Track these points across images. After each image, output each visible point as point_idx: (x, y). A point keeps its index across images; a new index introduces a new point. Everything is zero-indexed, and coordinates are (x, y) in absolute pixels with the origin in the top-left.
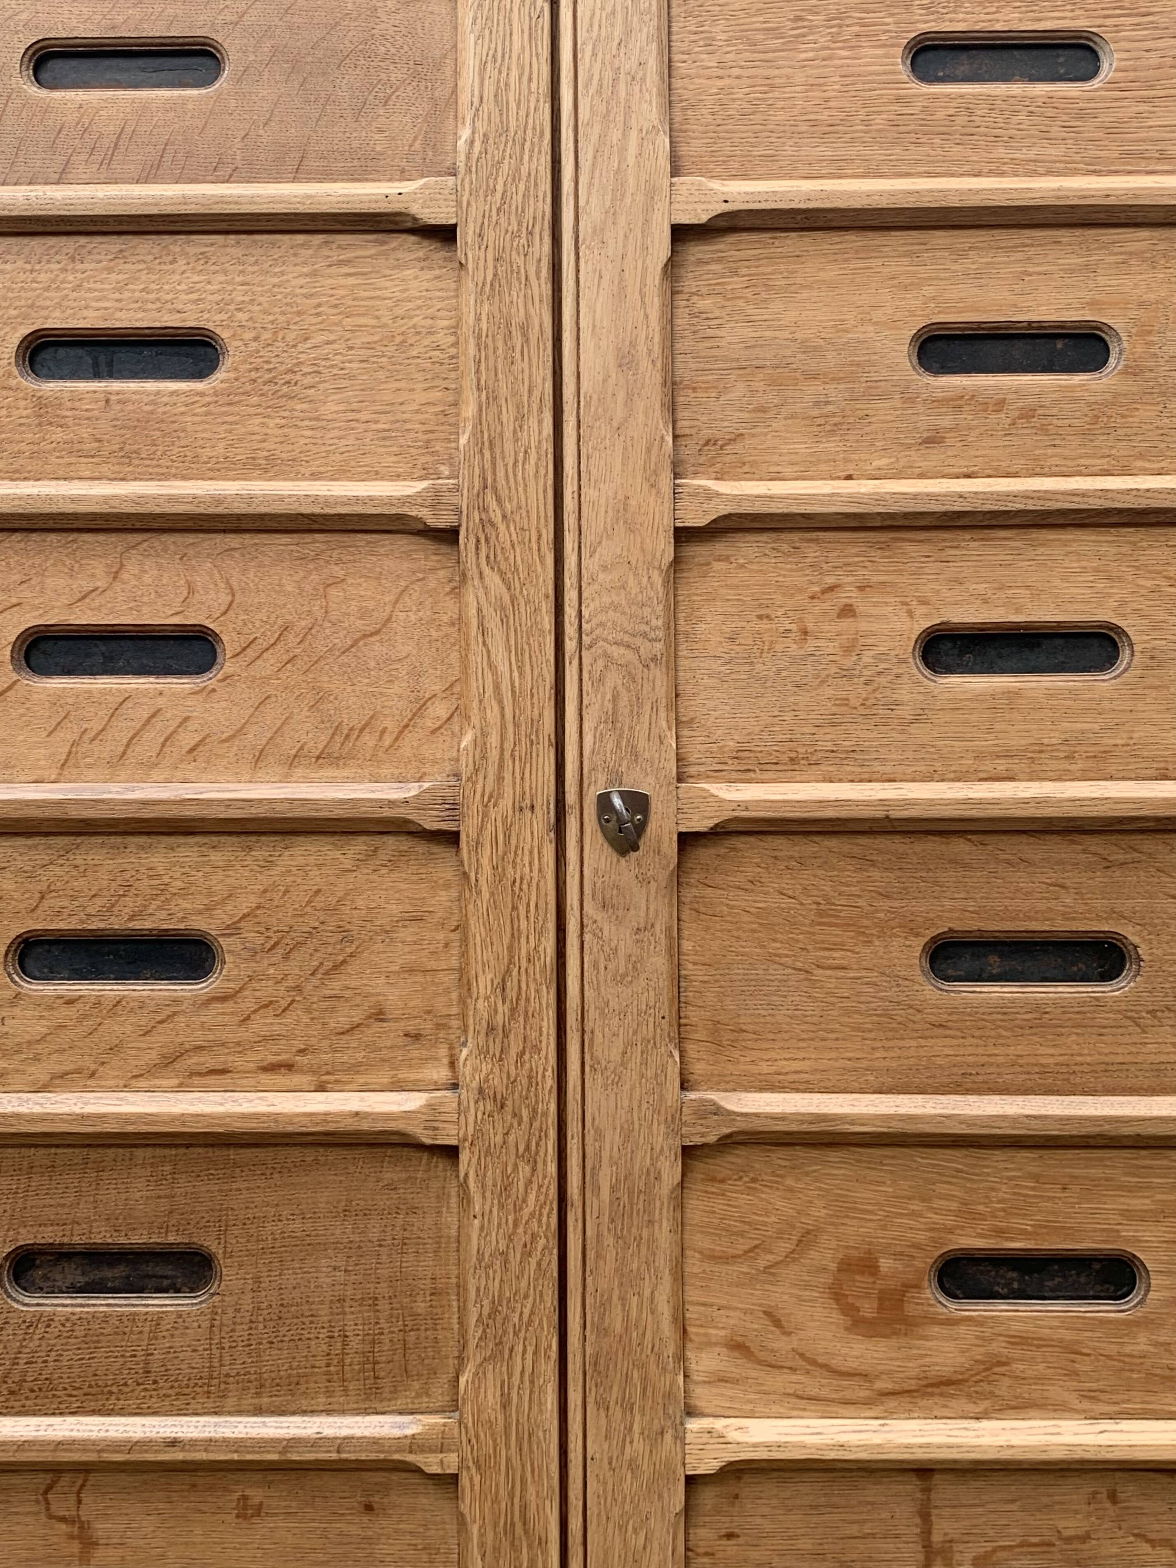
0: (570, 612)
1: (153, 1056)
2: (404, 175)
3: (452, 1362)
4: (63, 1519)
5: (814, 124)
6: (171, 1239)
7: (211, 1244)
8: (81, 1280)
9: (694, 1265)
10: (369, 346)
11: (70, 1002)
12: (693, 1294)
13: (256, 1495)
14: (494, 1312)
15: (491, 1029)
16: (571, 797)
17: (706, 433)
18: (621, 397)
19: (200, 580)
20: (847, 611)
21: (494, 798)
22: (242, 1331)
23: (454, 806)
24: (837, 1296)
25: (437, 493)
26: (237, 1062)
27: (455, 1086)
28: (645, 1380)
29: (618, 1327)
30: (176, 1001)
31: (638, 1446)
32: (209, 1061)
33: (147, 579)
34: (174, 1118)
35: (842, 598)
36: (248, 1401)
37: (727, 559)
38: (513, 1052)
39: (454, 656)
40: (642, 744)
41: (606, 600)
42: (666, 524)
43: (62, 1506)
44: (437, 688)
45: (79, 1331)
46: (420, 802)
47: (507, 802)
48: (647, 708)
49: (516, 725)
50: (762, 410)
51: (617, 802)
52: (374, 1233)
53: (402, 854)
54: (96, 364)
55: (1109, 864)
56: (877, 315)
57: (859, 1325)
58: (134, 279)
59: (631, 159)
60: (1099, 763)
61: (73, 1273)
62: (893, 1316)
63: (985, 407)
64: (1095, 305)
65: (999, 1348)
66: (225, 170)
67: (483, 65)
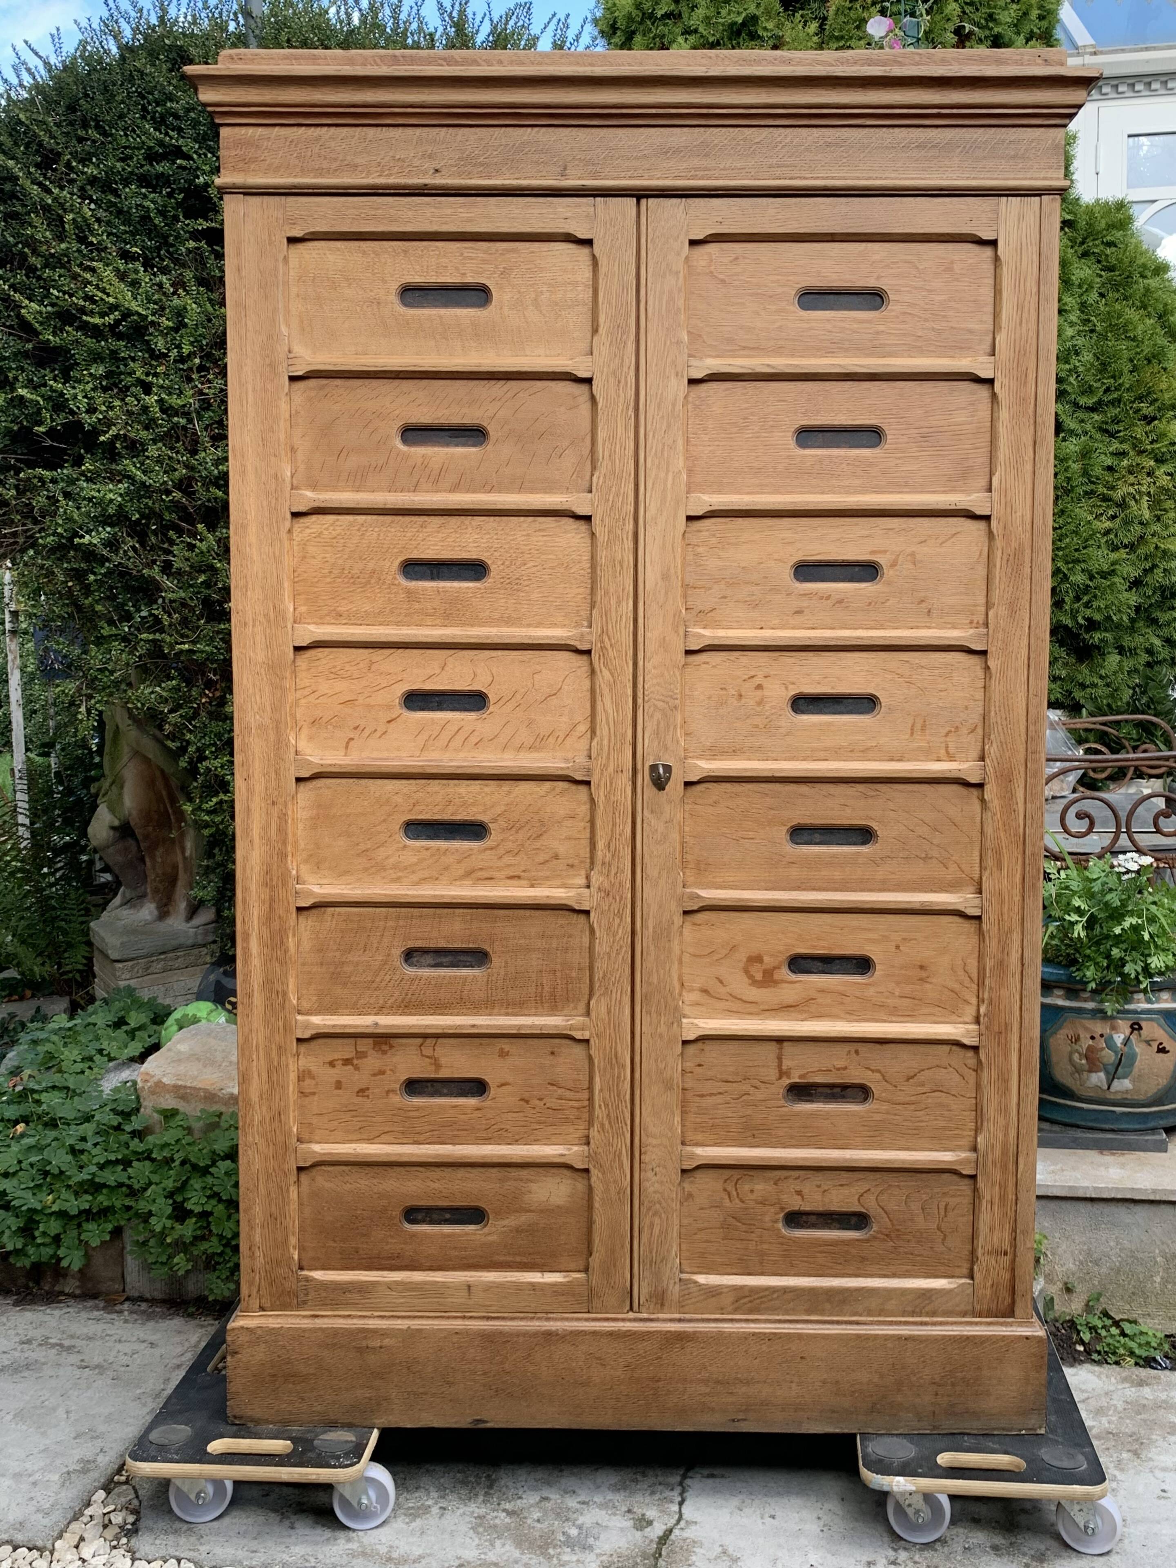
0: (640, 686)
1: (461, 872)
2: (568, 493)
3: (587, 997)
4: (428, 1057)
5: (751, 468)
6: (471, 946)
7: (487, 947)
8: (433, 962)
9: (687, 959)
10: (552, 568)
11: (427, 849)
13: (507, 1048)
14: (604, 975)
15: (603, 863)
16: (639, 766)
17: (701, 608)
18: (663, 591)
19: (479, 670)
20: (759, 687)
21: (605, 767)
22: (500, 983)
23: (589, 770)
24: (746, 971)
25: (582, 635)
26: (497, 875)
27: (588, 887)
28: (666, 1003)
29: (655, 981)
30: (471, 849)
31: (663, 1029)
32: (485, 874)
33: (456, 670)
34: (472, 897)
35: (757, 681)
36: (503, 1011)
37: (706, 662)
38: (613, 873)
40: (669, 744)
41: (655, 681)
42: (681, 650)
43: (428, 1051)
44: (581, 719)
45: (433, 982)
46: (574, 768)
47: (611, 769)
48: (671, 728)
49: (615, 736)
50: (725, 597)
51: (658, 768)
52: (554, 945)
53: (565, 789)
54: (432, 574)
55: (866, 797)
56: (776, 556)
57: (755, 983)
58: (448, 537)
59: (669, 486)
60: (865, 753)
61: (429, 959)
62: (768, 979)
63: (821, 598)
64: (873, 552)
65: (813, 994)
66: (488, 487)
67: (604, 442)
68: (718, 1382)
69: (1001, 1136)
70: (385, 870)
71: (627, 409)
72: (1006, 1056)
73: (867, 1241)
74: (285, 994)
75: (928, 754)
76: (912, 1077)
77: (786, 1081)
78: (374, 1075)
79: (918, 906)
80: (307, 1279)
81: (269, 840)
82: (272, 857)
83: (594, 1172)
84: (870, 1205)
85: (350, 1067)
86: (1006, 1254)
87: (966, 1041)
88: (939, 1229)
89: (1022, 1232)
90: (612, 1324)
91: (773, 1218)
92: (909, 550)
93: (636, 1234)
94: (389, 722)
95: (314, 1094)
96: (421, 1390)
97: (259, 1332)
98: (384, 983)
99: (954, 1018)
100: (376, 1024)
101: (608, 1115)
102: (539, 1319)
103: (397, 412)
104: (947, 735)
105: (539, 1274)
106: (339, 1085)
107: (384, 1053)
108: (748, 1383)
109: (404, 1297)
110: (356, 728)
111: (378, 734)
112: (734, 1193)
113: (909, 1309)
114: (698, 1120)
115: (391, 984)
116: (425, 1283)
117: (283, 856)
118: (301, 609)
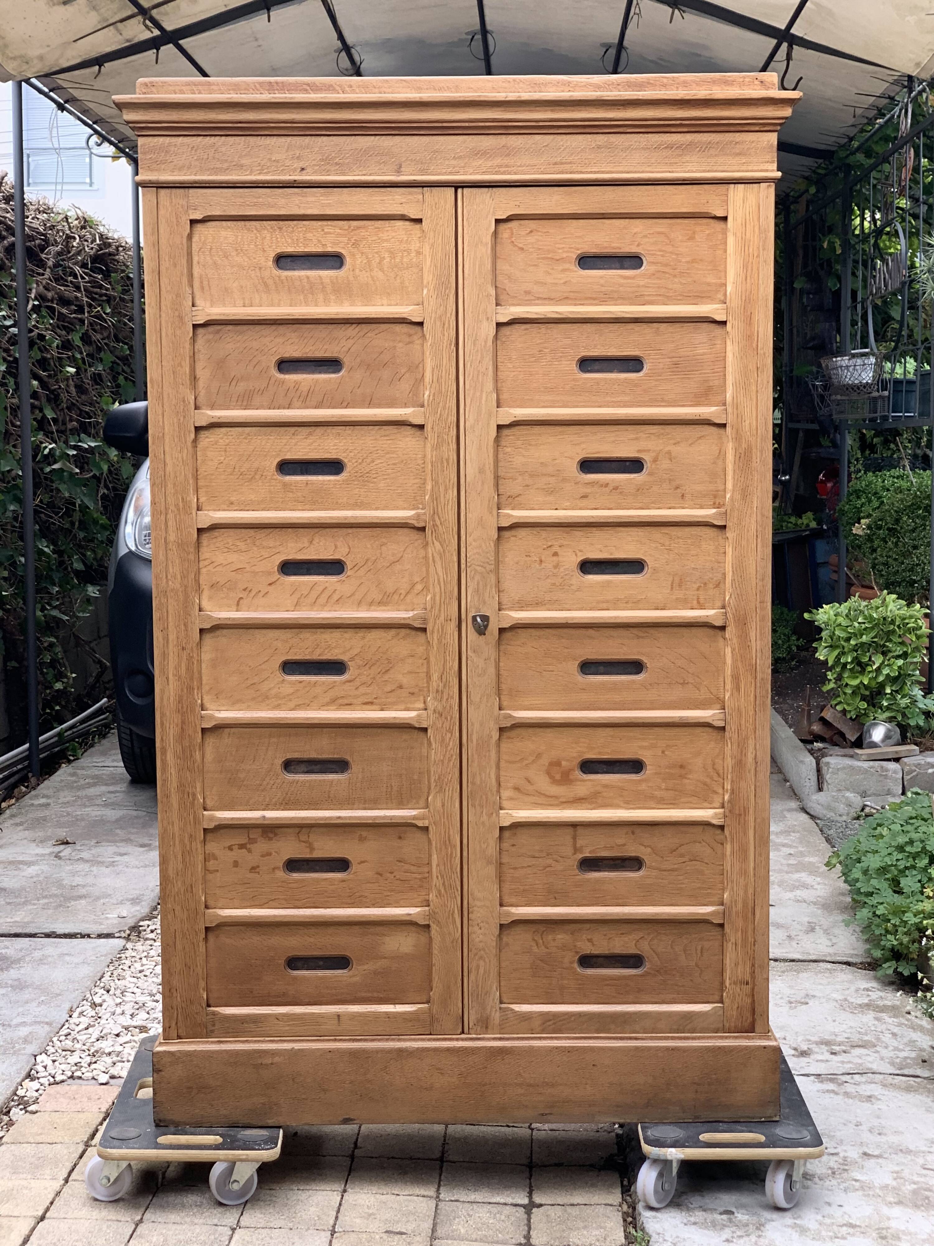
0: (463, 555)
1: (327, 699)
2: (406, 406)
3: (426, 794)
4: (305, 841)
5: (546, 388)
6: (335, 756)
7: (348, 758)
8: (306, 770)
9: (503, 764)
10: (394, 464)
11: (301, 682)
12: (502, 773)
13: (364, 834)
14: (439, 778)
15: (437, 691)
16: (463, 616)
17: (509, 494)
18: (480, 483)
19: (339, 544)
20: (556, 554)
21: (438, 617)
22: (358, 785)
23: (425, 620)
24: (548, 773)
25: (418, 515)
26: (355, 701)
27: (426, 709)
28: (487, 798)
29: (478, 783)
30: (335, 682)
31: (485, 818)
32: (346, 701)
33: (321, 544)
34: (336, 719)
35: (554, 549)
36: (361, 806)
37: (515, 536)
38: (445, 698)
39: (424, 569)
40: (487, 599)
41: (475, 551)
42: (496, 526)
43: (303, 837)
44: (418, 580)
45: (307, 785)
46: (413, 618)
47: (442, 618)
48: (488, 587)
49: (445, 593)
50: (527, 486)
51: (479, 619)
52: (400, 755)
53: (408, 634)
54: (301, 470)
55: (638, 637)
56: (566, 455)
57: (554, 781)
58: (315, 442)
59: (483, 402)
60: (636, 604)
61: (303, 767)
62: (565, 779)
63: (602, 486)
64: (639, 451)
65: (599, 788)
66: (345, 404)
67: (433, 369)
68: (530, 1085)
69: (741, 893)
70: (268, 699)
71: (450, 344)
72: (745, 833)
73: (641, 976)
74: (194, 795)
75: (685, 603)
76: (675, 851)
77: (580, 856)
78: (262, 856)
79: (677, 720)
80: (214, 1014)
81: (180, 677)
82: (182, 690)
83: (434, 927)
84: (644, 949)
85: (244, 850)
86: (747, 983)
87: (715, 822)
88: (697, 965)
89: (760, 966)
90: (448, 1043)
91: (570, 959)
92: (667, 449)
93: (465, 974)
94: (270, 584)
95: (217, 871)
96: (304, 1096)
97: (179, 1055)
98: (269, 786)
99: (706, 804)
100: (264, 817)
101: (444, 884)
102: (393, 1040)
103: (275, 349)
104: (698, 589)
105: (392, 1006)
106: (236, 864)
107: (270, 839)
108: (553, 1086)
109: (289, 1025)
110: (245, 590)
111: (261, 594)
112: (541, 941)
113: (675, 1027)
114: (513, 887)
115: (274, 787)
116: (305, 1014)
117: (190, 689)
118: (202, 499)
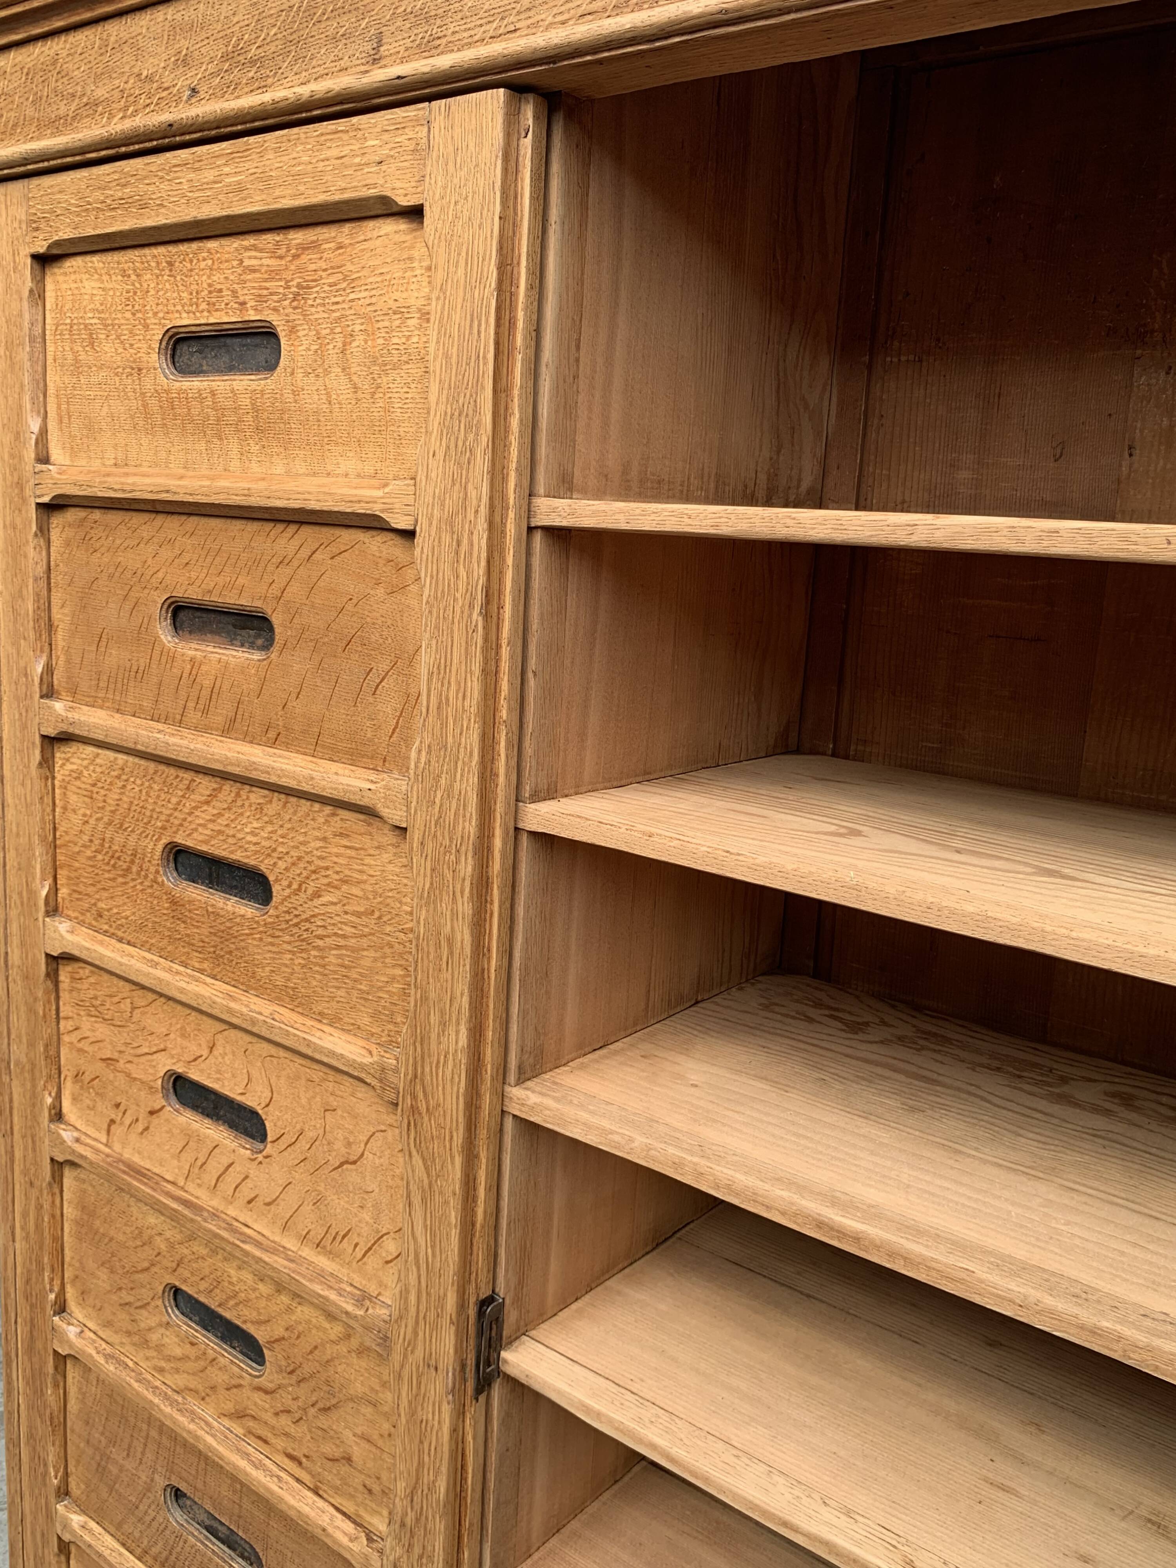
6: (240, 1533)
8: (206, 1521)
11: (192, 1344)
19: (254, 1073)
21: (411, 1347)
26: (272, 1439)
30: (242, 1377)
32: (259, 1430)
33: (227, 1060)
44: (390, 1227)
45: (198, 1558)
47: (420, 1354)
58: (220, 815)
61: (203, 1513)
67: (431, 674)
70: (148, 1348)
81: (28, 1235)
82: (31, 1261)
94: (151, 1112)
98: (148, 1518)
103: (160, 575)
110: (118, 1105)
111: (140, 1127)
115: (154, 1525)
117: (40, 1266)
118: (63, 892)
